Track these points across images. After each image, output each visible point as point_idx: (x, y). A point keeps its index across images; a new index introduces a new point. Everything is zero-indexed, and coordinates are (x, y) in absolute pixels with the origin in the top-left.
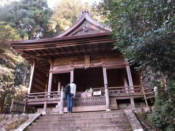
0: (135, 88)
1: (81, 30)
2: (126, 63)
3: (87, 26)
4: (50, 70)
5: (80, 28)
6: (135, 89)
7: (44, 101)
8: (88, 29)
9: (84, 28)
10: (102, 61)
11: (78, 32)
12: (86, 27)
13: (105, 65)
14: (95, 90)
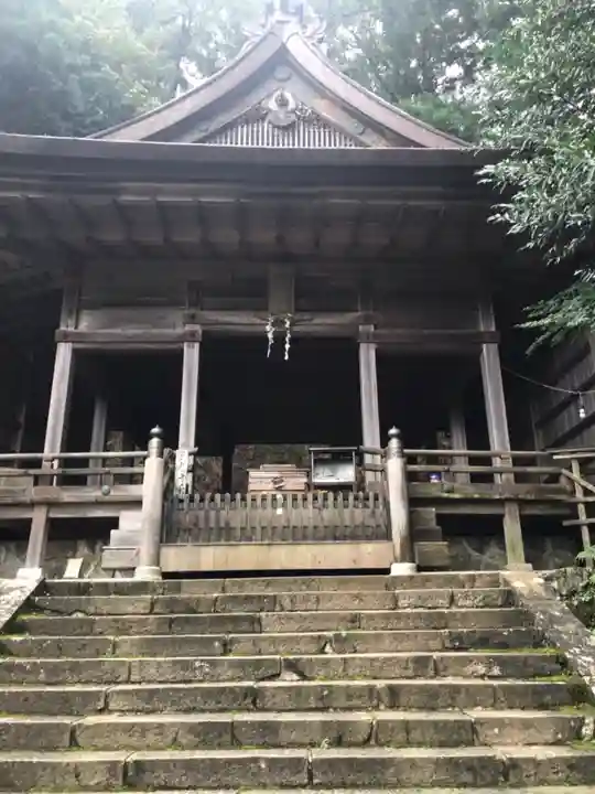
0: (517, 461)
1: (258, 116)
2: (482, 329)
3: (288, 95)
4: (63, 328)
5: (252, 100)
6: (519, 469)
7: (32, 505)
8: (293, 117)
9: (272, 105)
10: (359, 308)
11: (235, 120)
12: (283, 103)
13: (372, 328)
14: (320, 462)
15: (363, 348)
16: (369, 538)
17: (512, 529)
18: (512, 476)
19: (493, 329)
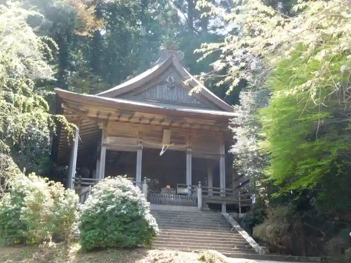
1: (163, 83)
2: (221, 153)
3: (172, 78)
4: (103, 142)
5: (162, 78)
8: (173, 85)
9: (168, 80)
10: (187, 143)
13: (191, 150)
14: (180, 186)
15: (188, 155)
16: (192, 206)
17: (224, 208)
18: (225, 195)
19: (224, 153)
